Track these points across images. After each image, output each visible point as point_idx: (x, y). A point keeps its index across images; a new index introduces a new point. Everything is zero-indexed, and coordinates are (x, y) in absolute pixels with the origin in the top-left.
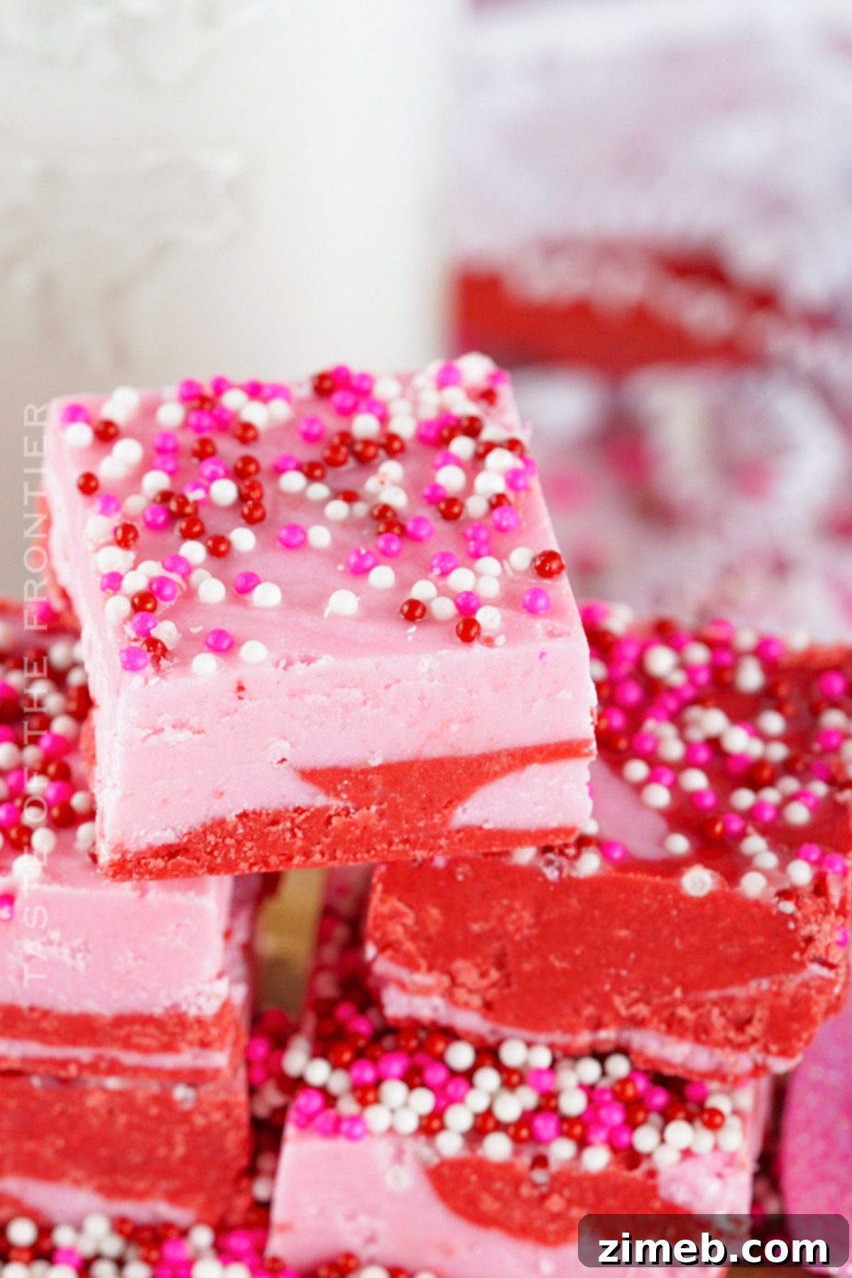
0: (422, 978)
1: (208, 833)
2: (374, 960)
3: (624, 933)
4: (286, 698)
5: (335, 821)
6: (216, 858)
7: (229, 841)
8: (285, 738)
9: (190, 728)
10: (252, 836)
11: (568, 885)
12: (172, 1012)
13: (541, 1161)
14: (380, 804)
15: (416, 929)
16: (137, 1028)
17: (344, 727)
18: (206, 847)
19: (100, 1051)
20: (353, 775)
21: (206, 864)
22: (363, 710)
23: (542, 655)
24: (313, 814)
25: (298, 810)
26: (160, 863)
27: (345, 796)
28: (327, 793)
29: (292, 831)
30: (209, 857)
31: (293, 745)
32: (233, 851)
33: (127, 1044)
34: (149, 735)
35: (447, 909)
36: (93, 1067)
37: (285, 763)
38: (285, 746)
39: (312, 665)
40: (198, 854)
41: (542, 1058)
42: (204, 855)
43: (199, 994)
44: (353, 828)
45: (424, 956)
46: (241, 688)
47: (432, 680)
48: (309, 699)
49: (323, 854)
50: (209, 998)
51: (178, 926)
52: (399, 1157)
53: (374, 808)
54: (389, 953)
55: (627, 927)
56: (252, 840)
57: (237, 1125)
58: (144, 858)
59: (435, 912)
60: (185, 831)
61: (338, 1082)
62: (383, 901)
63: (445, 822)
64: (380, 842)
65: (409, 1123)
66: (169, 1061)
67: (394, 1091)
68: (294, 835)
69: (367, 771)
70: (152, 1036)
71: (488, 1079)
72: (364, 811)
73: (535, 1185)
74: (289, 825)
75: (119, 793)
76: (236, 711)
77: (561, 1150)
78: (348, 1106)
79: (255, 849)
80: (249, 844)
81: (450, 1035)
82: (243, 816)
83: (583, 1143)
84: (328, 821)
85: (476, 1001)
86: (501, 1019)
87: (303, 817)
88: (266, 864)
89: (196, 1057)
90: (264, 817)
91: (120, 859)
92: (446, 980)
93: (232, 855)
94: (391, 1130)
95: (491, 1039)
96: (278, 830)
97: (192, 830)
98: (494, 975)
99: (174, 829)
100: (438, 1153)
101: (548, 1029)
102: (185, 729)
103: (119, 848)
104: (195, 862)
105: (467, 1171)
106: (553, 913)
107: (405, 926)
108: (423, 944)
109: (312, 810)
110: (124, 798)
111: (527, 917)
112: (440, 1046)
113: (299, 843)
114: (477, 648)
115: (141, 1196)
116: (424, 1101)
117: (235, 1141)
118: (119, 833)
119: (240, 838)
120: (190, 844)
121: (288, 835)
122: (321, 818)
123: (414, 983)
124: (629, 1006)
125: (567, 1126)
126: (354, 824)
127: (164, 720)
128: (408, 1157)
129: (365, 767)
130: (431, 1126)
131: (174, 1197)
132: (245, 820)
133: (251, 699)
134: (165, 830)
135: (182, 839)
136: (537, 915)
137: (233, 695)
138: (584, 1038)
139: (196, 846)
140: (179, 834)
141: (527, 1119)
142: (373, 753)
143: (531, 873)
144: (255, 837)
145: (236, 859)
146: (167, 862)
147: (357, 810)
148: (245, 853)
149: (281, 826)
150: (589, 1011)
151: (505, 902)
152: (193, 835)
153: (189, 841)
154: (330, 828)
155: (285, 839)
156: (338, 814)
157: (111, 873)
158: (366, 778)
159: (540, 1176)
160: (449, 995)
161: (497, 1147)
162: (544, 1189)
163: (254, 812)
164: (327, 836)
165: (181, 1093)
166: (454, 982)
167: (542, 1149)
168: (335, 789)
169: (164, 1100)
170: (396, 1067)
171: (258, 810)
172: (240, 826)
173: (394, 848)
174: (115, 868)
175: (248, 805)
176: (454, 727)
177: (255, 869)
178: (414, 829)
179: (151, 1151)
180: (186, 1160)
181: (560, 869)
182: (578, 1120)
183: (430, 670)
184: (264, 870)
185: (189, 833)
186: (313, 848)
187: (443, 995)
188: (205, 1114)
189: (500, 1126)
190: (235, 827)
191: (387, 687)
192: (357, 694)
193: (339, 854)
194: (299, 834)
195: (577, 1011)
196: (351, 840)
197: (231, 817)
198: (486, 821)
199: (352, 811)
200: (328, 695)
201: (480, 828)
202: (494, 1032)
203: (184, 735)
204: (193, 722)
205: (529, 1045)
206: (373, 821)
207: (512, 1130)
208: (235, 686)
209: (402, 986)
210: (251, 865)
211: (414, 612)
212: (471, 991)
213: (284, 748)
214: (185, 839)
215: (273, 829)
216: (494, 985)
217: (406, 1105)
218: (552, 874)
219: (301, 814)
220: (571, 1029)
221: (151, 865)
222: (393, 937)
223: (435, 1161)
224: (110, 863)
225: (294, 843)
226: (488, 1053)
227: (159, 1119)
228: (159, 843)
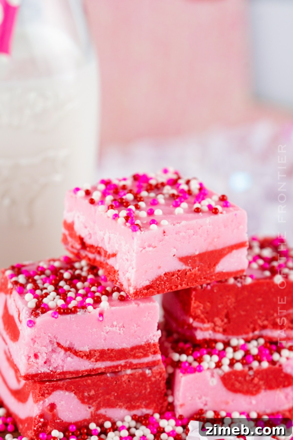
0: (207, 325)
1: (157, 280)
2: (193, 323)
3: (260, 300)
4: (175, 235)
5: (188, 273)
6: (159, 288)
7: (162, 282)
8: (175, 248)
9: (152, 247)
10: (168, 280)
11: (244, 287)
12: (147, 343)
13: (251, 369)
14: (198, 267)
15: (204, 310)
16: (137, 350)
17: (189, 243)
18: (157, 285)
19: (127, 360)
20: (192, 258)
21: (157, 291)
22: (194, 236)
23: (236, 215)
24: (182, 271)
25: (179, 271)
26: (146, 291)
27: (190, 265)
28: (186, 265)
29: (177, 278)
30: (157, 288)
31: (177, 250)
32: (163, 286)
33: (135, 357)
34: (142, 250)
35: (211, 302)
36: (125, 367)
37: (175, 256)
38: (175, 250)
39: (181, 224)
40: (155, 288)
41: (242, 342)
42: (156, 288)
43: (154, 336)
44: (192, 275)
45: (206, 318)
46: (164, 232)
47: (210, 225)
48: (181, 234)
49: (185, 284)
50: (156, 336)
51: (149, 313)
52: (212, 376)
53: (197, 268)
54: (197, 319)
55: (260, 297)
56: (168, 282)
57: (163, 379)
58: (142, 290)
59: (208, 304)
60: (151, 281)
61: (191, 359)
62: (195, 303)
63: (214, 271)
64: (199, 279)
65: (213, 365)
66: (146, 360)
67: (207, 357)
68: (178, 279)
69: (194, 257)
70: (142, 353)
71: (229, 350)
72: (194, 269)
73: (250, 376)
74: (176, 276)
75: (135, 270)
76: (163, 240)
77: (255, 364)
78: (195, 364)
79: (169, 285)
80: (167, 283)
81: (216, 341)
82: (165, 274)
83: (260, 361)
84: (186, 274)
85: (221, 330)
86: (229, 334)
87: (180, 273)
88: (171, 289)
89: (153, 357)
90: (170, 274)
91: (136, 291)
92: (212, 325)
93: (163, 287)
94: (208, 369)
95: (226, 340)
96: (174, 278)
97: (153, 280)
98: (226, 320)
99: (149, 280)
100: (223, 371)
101: (241, 334)
102: (151, 247)
103: (135, 288)
104: (154, 290)
105: (232, 375)
106: (240, 297)
107: (201, 310)
108: (206, 315)
109: (182, 270)
110: (136, 271)
111: (233, 300)
112: (214, 345)
113: (179, 281)
114: (220, 215)
115: (138, 407)
116: (216, 358)
117: (162, 384)
118: (135, 283)
119: (165, 281)
120: (153, 285)
121: (176, 279)
122: (185, 273)
123: (204, 328)
124: (262, 322)
125: (255, 358)
126: (192, 274)
127: (146, 245)
128: (215, 375)
129: (194, 255)
130: (219, 365)
131: (147, 407)
132: (166, 275)
133: (167, 236)
134: (146, 281)
135: (150, 283)
136: (236, 299)
137: (162, 235)
138: (251, 335)
139: (154, 285)
140: (150, 282)
141: (244, 357)
142: (196, 250)
143: (234, 286)
144: (169, 280)
145: (164, 288)
146: (147, 291)
147: (193, 269)
148: (166, 286)
149: (175, 277)
150: (252, 326)
151: (227, 296)
152: (153, 282)
153: (153, 284)
154: (187, 276)
155: (176, 281)
156: (188, 271)
157: (134, 296)
158: (195, 258)
159: (251, 373)
160: (214, 330)
161: (238, 367)
162: (252, 377)
163: (168, 273)
164: (186, 278)
165: (148, 372)
166: (215, 325)
167: (250, 365)
168: (187, 263)
169: (143, 375)
170: (205, 352)
171: (169, 272)
172: (165, 277)
173: (202, 280)
174: (135, 294)
175: (167, 270)
176: (216, 240)
177: (169, 291)
178: (207, 274)
179: (140, 392)
180: (150, 393)
181: (241, 283)
182: (257, 355)
183: (209, 222)
184: (171, 291)
185: (152, 281)
186: (182, 283)
187: (212, 330)
188: (155, 377)
189: (238, 361)
190: (164, 278)
191: (199, 229)
192: (191, 232)
193: (189, 284)
194: (179, 278)
195: (248, 327)
196: (192, 279)
197: (163, 275)
198: (223, 269)
199: (191, 270)
200: (185, 233)
201: (222, 272)
202: (227, 338)
203: (151, 249)
204: (153, 244)
205: (238, 339)
206: (197, 272)
207: (241, 361)
208: (162, 232)
209: (201, 329)
210: (168, 290)
211: (198, 210)
212: (220, 327)
213: (174, 251)
214: (152, 283)
215: (173, 277)
216: (225, 324)
217: (211, 360)
218: (239, 285)
219: (179, 272)
220: (247, 333)
221: (144, 292)
222: (197, 314)
223: (223, 374)
224: (134, 293)
225: (178, 281)
226: (227, 344)
227: (142, 381)
228: (145, 285)
